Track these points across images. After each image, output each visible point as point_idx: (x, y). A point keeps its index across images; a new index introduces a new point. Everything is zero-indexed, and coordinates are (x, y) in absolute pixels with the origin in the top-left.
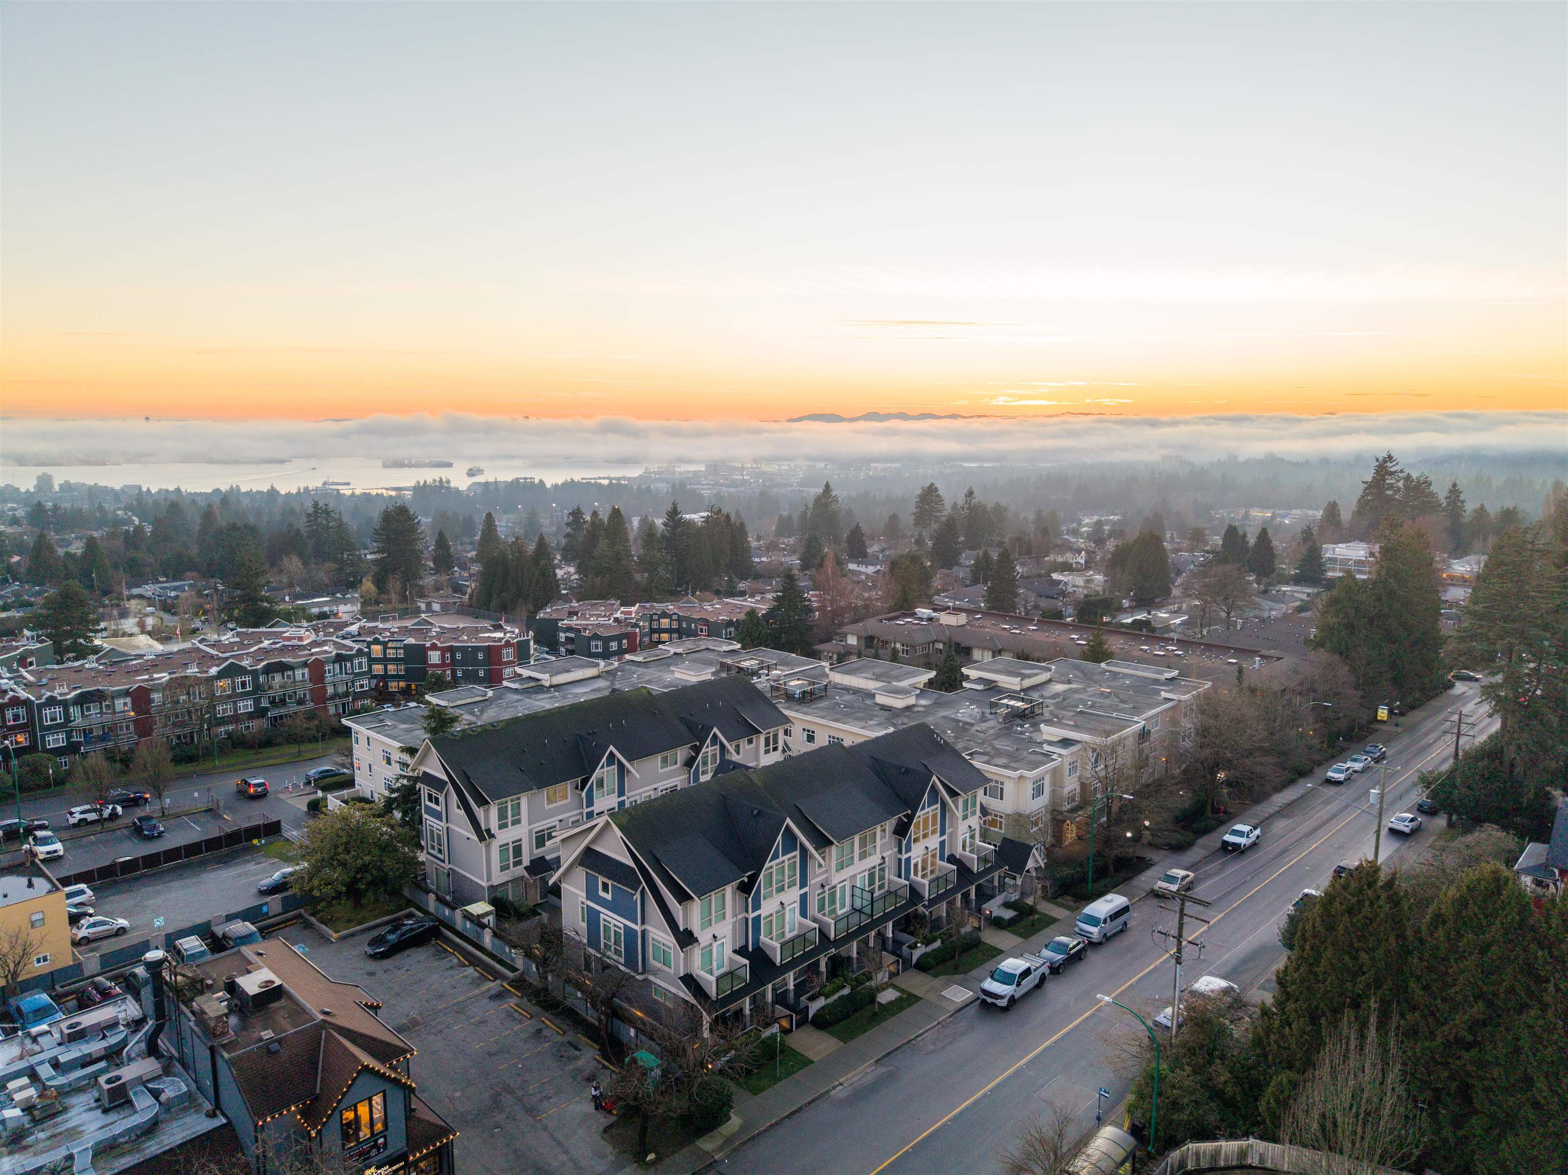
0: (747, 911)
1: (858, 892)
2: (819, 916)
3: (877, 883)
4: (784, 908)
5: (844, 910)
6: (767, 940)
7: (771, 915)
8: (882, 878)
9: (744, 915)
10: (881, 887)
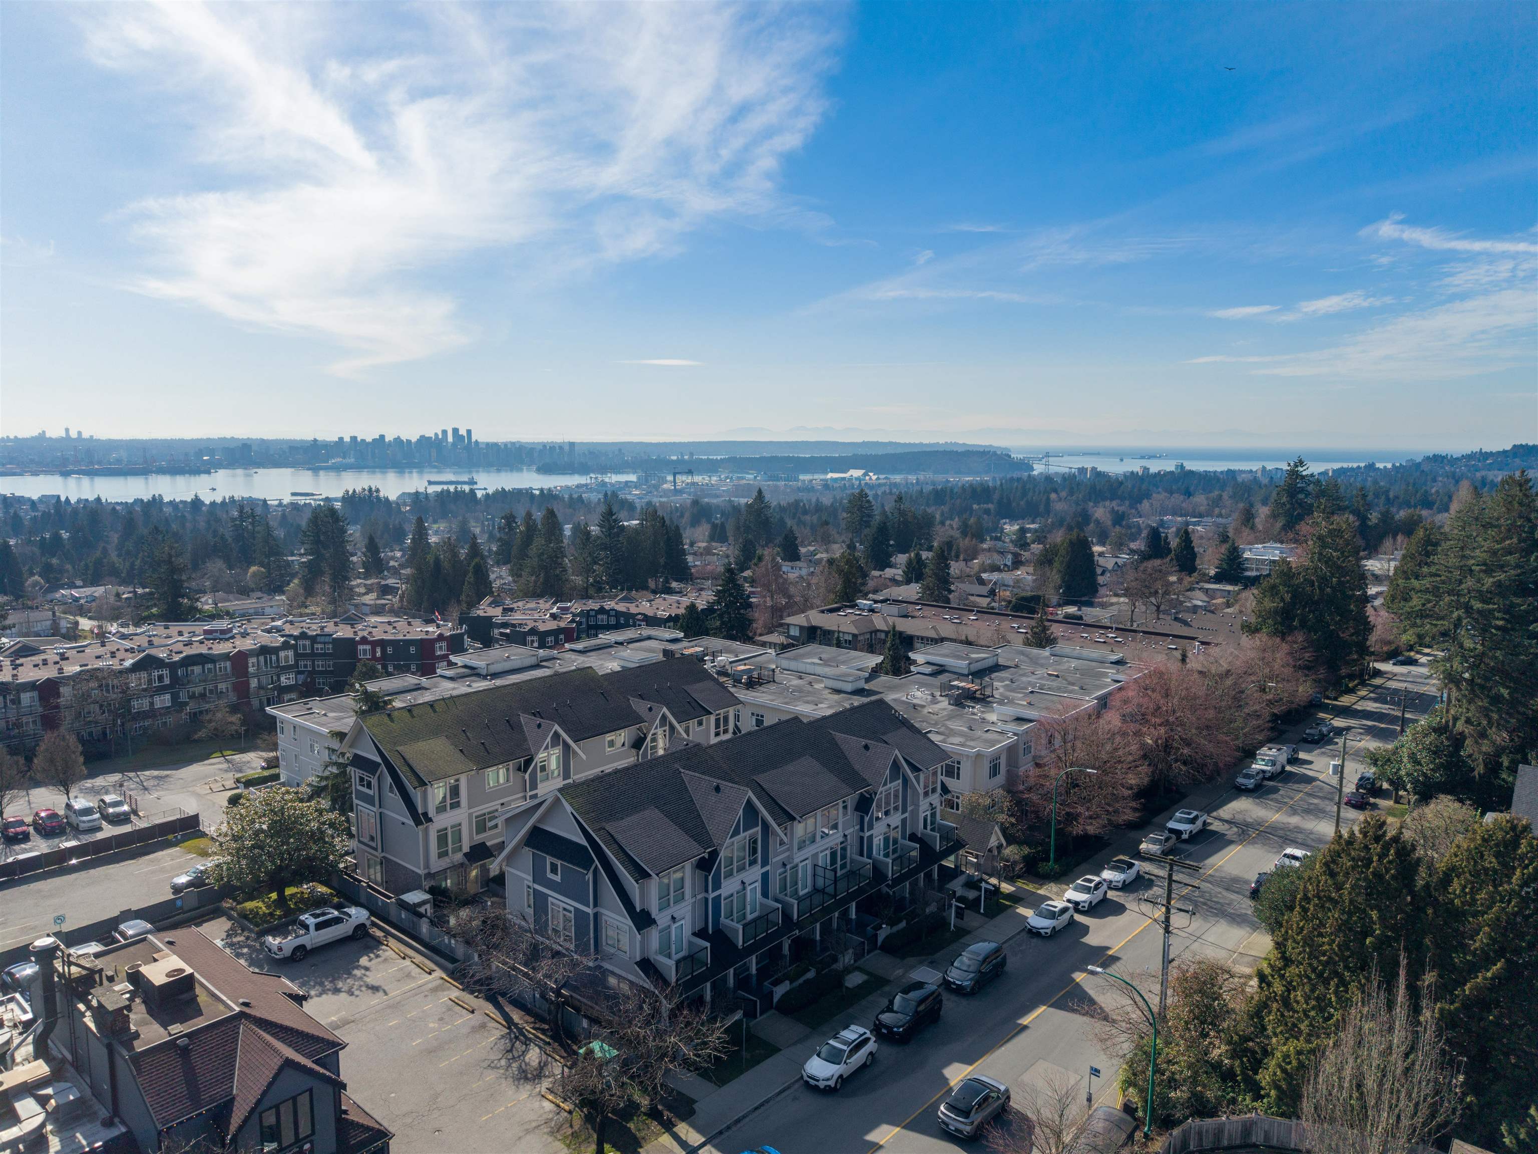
0: (707, 891)
1: (820, 871)
2: (781, 896)
3: (839, 863)
4: (744, 889)
5: (806, 891)
6: (728, 922)
7: (732, 895)
8: (843, 857)
9: (703, 895)
10: (843, 866)
